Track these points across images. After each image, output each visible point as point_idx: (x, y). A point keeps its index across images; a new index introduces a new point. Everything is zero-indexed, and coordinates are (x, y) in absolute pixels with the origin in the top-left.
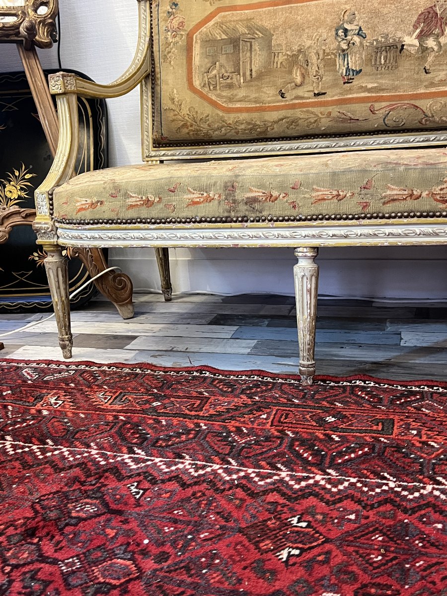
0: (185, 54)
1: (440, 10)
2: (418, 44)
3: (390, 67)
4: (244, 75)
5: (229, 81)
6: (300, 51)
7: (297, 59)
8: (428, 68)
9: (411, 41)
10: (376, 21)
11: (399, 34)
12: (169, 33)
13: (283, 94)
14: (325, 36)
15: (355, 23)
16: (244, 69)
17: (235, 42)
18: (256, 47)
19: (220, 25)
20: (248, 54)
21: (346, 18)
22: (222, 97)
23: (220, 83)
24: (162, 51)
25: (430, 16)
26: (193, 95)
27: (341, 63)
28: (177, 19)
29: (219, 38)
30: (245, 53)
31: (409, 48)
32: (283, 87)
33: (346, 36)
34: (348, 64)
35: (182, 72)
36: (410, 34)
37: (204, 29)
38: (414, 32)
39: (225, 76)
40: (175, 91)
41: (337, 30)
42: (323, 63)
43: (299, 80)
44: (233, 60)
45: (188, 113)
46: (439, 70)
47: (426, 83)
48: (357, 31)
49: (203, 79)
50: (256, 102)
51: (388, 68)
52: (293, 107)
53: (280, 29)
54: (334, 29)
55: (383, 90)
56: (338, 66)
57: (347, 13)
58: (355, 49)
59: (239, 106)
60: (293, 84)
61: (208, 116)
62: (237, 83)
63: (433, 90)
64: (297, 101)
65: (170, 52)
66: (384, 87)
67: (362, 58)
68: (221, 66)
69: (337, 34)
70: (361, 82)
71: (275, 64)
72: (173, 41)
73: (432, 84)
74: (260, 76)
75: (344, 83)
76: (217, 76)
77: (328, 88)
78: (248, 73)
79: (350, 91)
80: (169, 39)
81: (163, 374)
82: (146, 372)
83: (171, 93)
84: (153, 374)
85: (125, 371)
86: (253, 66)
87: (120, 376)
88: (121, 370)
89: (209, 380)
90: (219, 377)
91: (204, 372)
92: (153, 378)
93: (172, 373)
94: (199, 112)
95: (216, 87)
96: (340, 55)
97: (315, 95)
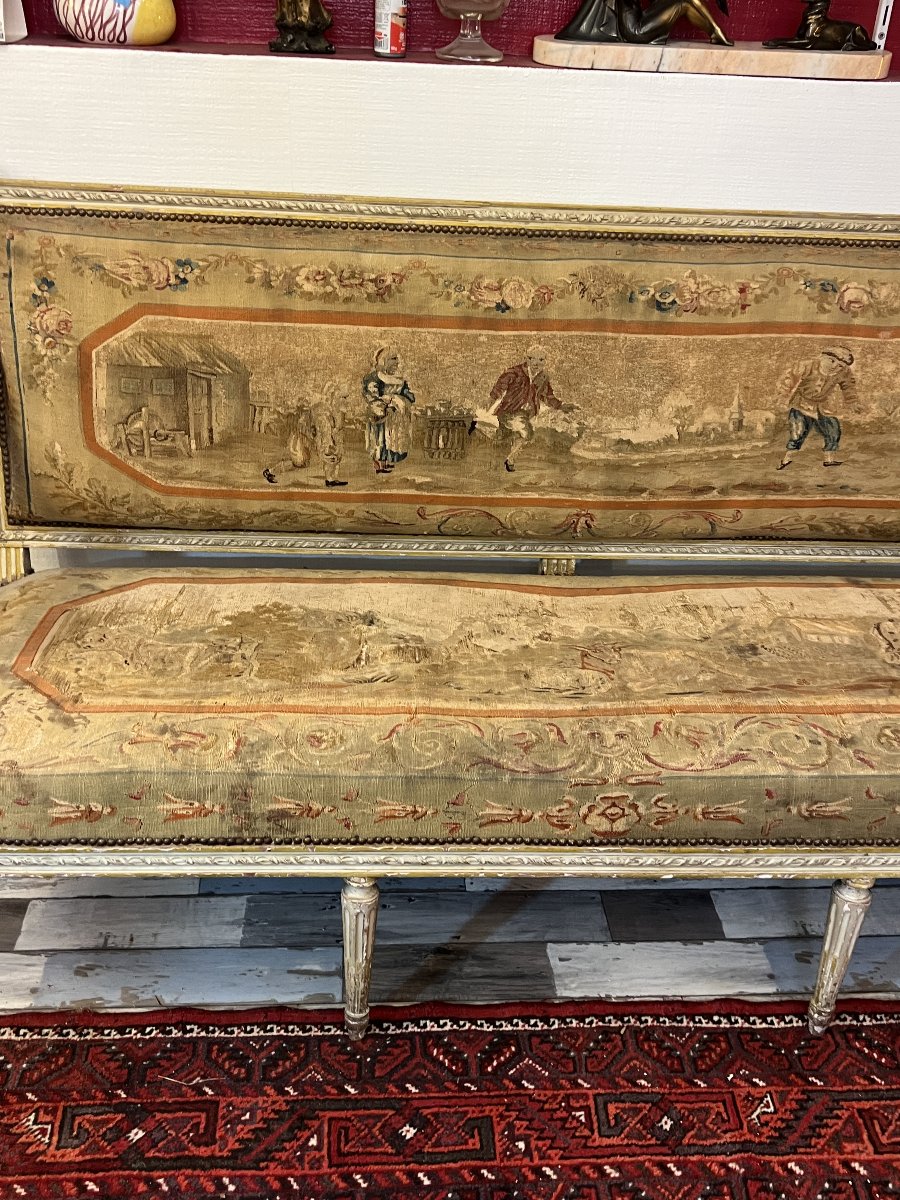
0: (75, 382)
1: (533, 373)
2: (497, 425)
3: (453, 455)
4: (198, 436)
5: (168, 443)
6: (300, 409)
7: (297, 422)
8: (511, 462)
9: (487, 416)
10: (432, 376)
11: (468, 404)
12: (39, 338)
13: (270, 475)
14: (345, 388)
15: (397, 374)
16: (198, 426)
17: (177, 377)
18: (219, 390)
19: (146, 338)
20: (204, 402)
21: (381, 362)
22: (156, 469)
23: (151, 445)
24: (24, 368)
25: (518, 380)
26: (96, 459)
27: (373, 436)
28: (54, 312)
29: (144, 364)
30: (198, 398)
31: (483, 429)
32: (271, 466)
33: (381, 394)
34: (384, 441)
35: (70, 415)
36: (486, 407)
37: (112, 342)
38: (492, 403)
39: (160, 435)
40: (58, 447)
41: (366, 382)
42: (342, 435)
43: (299, 457)
44: (175, 410)
45: (87, 486)
46: (528, 468)
47: (506, 486)
48: (400, 388)
49: (115, 434)
50: (221, 483)
51: (450, 455)
52: (289, 497)
53: (264, 365)
54: (360, 380)
55: (441, 488)
56: (367, 442)
57: (383, 355)
58: (397, 419)
59: (189, 486)
60: (290, 463)
61: (128, 495)
62: (183, 449)
63: (517, 495)
64: (296, 490)
65: (43, 374)
66: (442, 484)
67: (407, 435)
68: (152, 416)
69: (366, 388)
70: (405, 472)
71: (256, 425)
72: (49, 354)
73: (516, 487)
74: (228, 443)
75: (378, 472)
77: (352, 475)
78: (205, 434)
79: (387, 484)
80: (39, 348)
81: (118, 1037)
82: (88, 1037)
83: (49, 449)
84: (102, 1040)
85: (49, 1037)
86: (214, 424)
87: (43, 1054)
88: (40, 1034)
89: (201, 1046)
90: (216, 1035)
91: (188, 1027)
92: (104, 1052)
93: (134, 1031)
94: (109, 488)
95: (143, 450)
96: (370, 424)
97: (328, 484)
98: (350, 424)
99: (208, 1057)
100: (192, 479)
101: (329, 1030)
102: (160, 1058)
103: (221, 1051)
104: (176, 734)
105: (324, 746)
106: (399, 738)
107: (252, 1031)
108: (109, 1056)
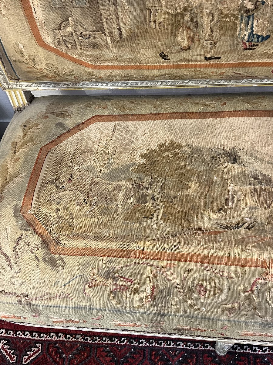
4: (111, 34)
5: (91, 40)
7: (183, 19)
13: (164, 56)
16: (110, 27)
20: (112, 10)
22: (87, 56)
23: (80, 42)
26: (47, 52)
27: (243, 27)
30: (107, 7)
32: (165, 50)
34: (252, 28)
39: (85, 35)
40: (21, 46)
42: (219, 26)
43: (185, 42)
44: (92, 17)
45: (46, 67)
49: (55, 36)
50: (130, 62)
52: (179, 67)
56: (238, 30)
58: (265, 10)
59: (109, 64)
60: (178, 47)
61: (73, 71)
62: (102, 44)
64: (183, 63)
68: (76, 22)
70: (266, 48)
71: (152, 24)
74: (133, 37)
75: (245, 49)
76: (74, 34)
77: (225, 52)
78: (116, 33)
79: (251, 56)
81: (109, 342)
82: (97, 342)
83: (16, 46)
84: (102, 344)
85: (79, 340)
86: (121, 24)
87: (77, 350)
88: (75, 338)
89: (147, 352)
90: (154, 345)
91: (141, 341)
92: (104, 351)
93: (116, 340)
94: (60, 67)
95: (76, 46)
96: (242, 16)
97: (206, 58)
98: (225, 17)
99: (151, 359)
100: (111, 60)
101: (207, 347)
102: (128, 357)
103: (156, 355)
104: (115, 279)
105: (208, 294)
106: (258, 292)
107: (170, 344)
108: (106, 354)
